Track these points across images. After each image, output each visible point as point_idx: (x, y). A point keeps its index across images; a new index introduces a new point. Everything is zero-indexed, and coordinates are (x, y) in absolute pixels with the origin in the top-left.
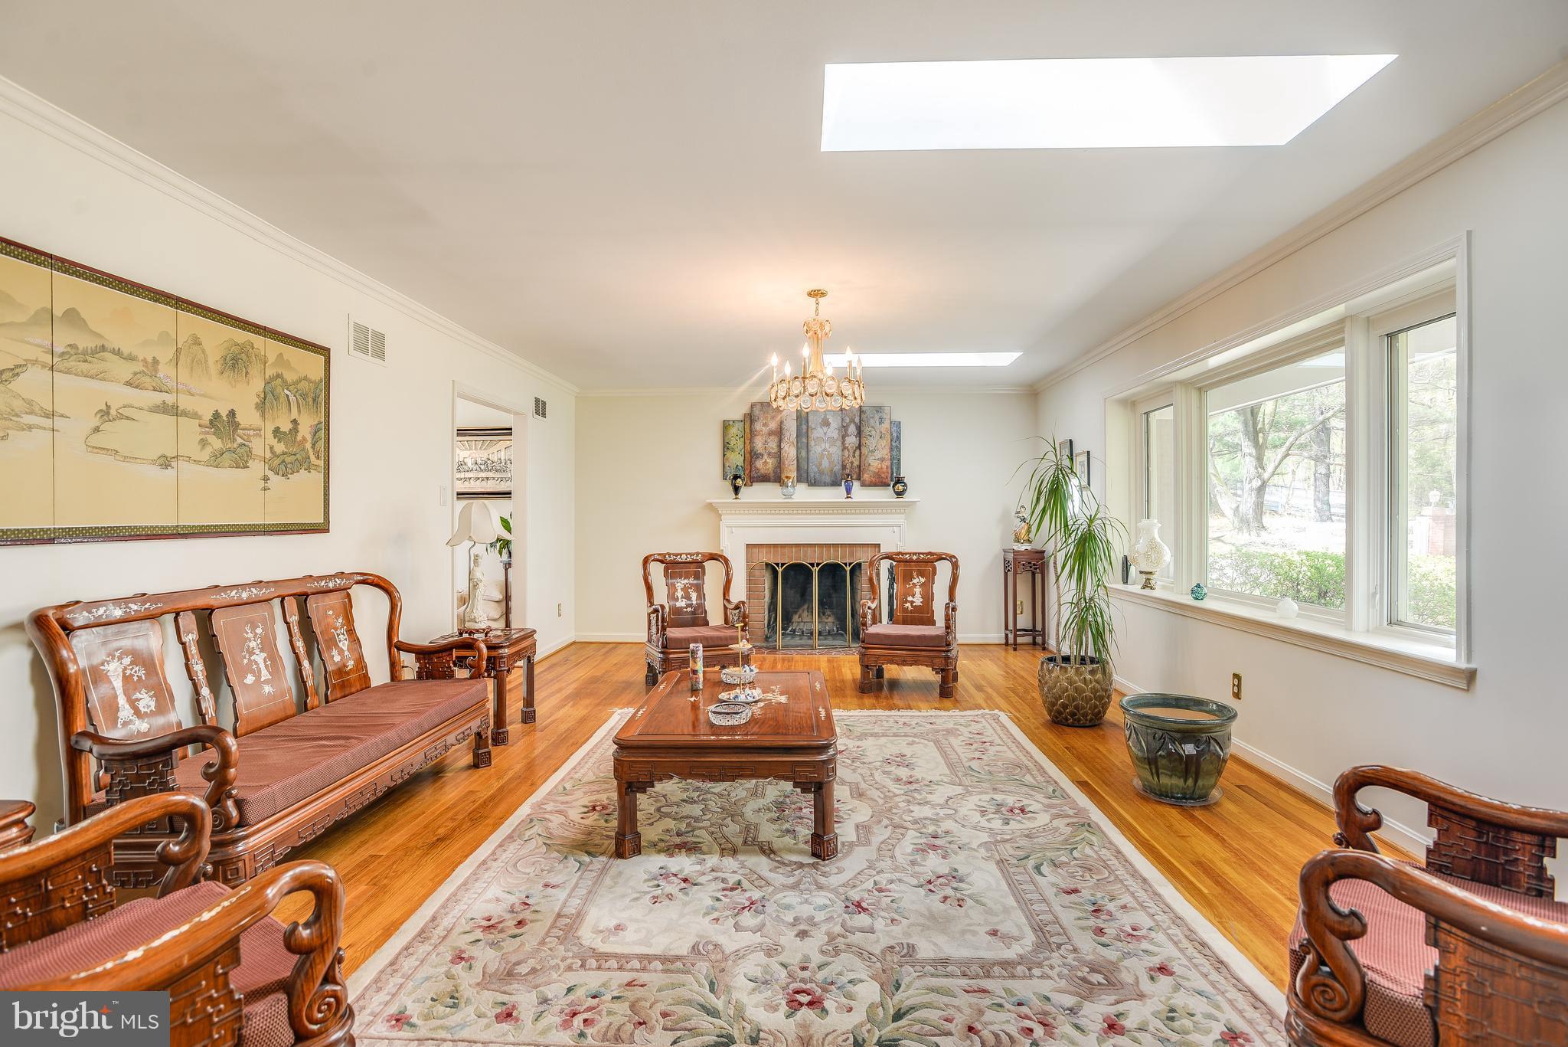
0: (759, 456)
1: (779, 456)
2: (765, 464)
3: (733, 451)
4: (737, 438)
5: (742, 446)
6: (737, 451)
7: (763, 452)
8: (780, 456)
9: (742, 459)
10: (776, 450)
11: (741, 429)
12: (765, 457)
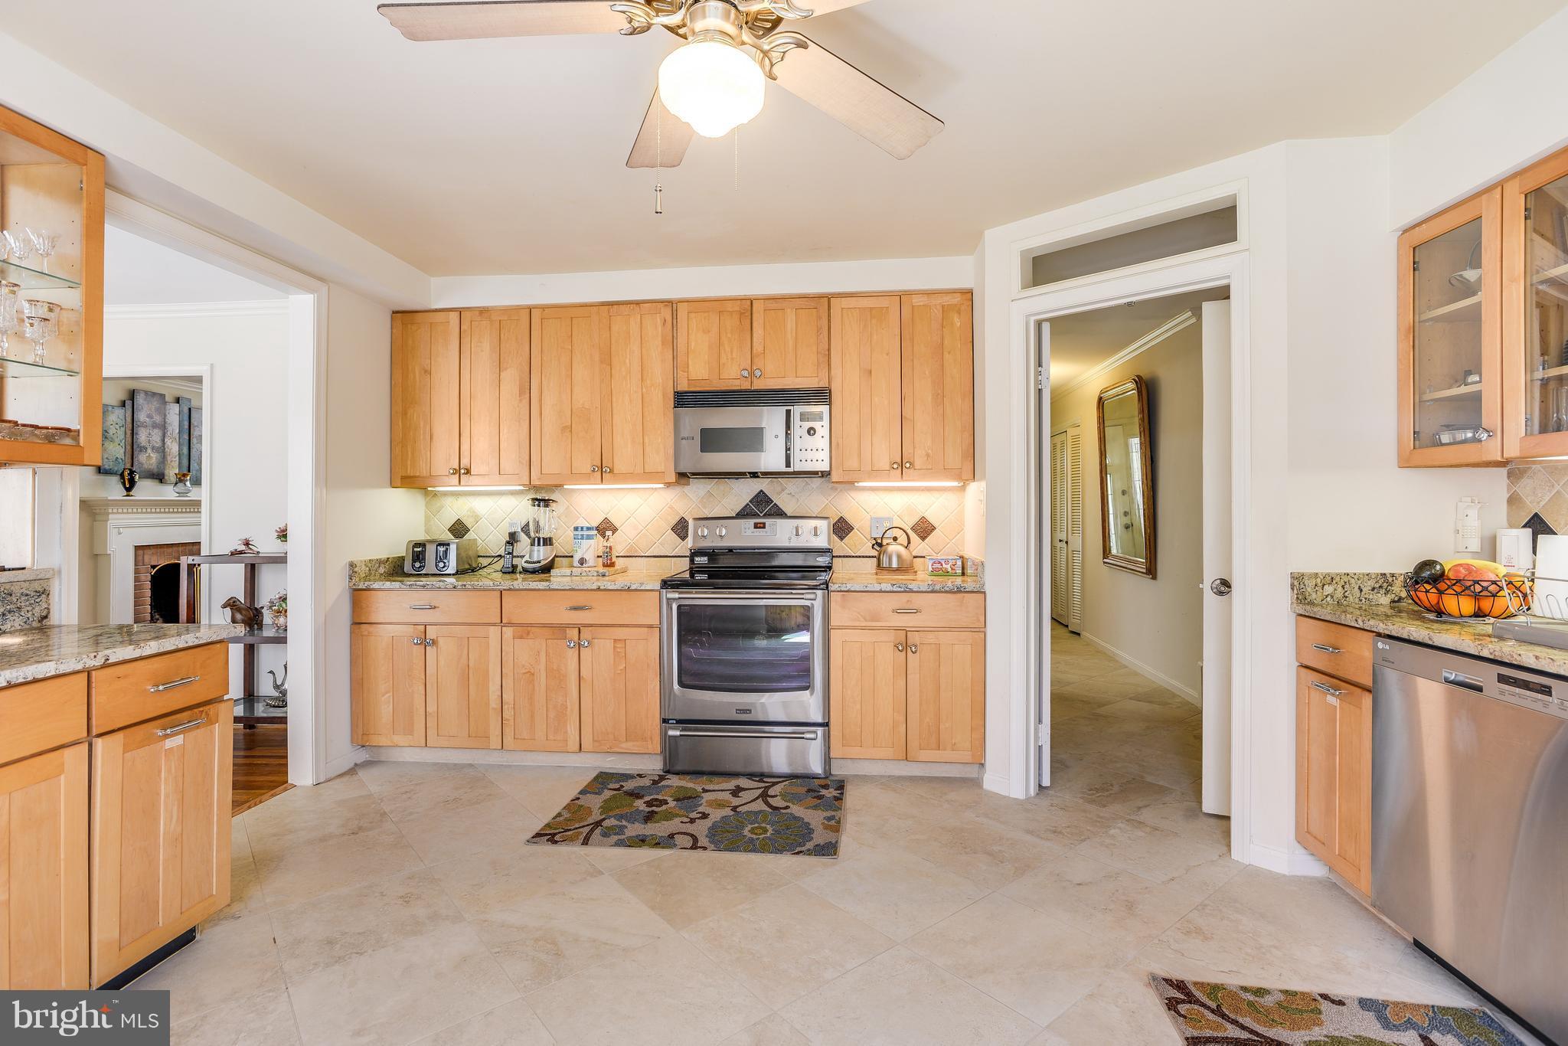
0: (143, 449)
1: (162, 450)
2: (148, 459)
3: (112, 441)
4: (117, 427)
5: (123, 437)
6: (117, 441)
7: (147, 445)
8: (164, 451)
9: (123, 451)
10: (159, 444)
11: (121, 417)
12: (149, 451)
